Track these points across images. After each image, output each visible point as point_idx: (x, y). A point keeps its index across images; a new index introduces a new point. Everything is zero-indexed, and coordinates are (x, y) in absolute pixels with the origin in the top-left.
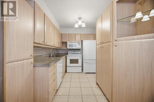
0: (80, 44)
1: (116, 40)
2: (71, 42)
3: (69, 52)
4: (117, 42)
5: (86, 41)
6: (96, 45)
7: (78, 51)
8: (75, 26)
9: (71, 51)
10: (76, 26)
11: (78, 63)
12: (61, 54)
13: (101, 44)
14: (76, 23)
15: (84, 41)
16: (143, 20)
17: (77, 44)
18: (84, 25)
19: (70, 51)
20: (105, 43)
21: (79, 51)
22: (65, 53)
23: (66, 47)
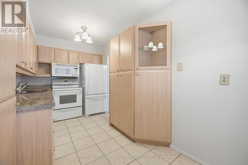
0: (79, 69)
1: (138, 69)
2: (60, 65)
3: (54, 83)
4: (139, 71)
5: (91, 65)
6: (110, 73)
7: (73, 81)
8: (74, 38)
9: (59, 82)
10: (77, 39)
11: (76, 102)
12: (33, 87)
13: (118, 71)
14: (77, 34)
15: (86, 64)
16: (153, 50)
17: (72, 69)
18: (89, 41)
19: (56, 82)
20: (125, 71)
21: (75, 81)
22: (45, 86)
23: (50, 72)
